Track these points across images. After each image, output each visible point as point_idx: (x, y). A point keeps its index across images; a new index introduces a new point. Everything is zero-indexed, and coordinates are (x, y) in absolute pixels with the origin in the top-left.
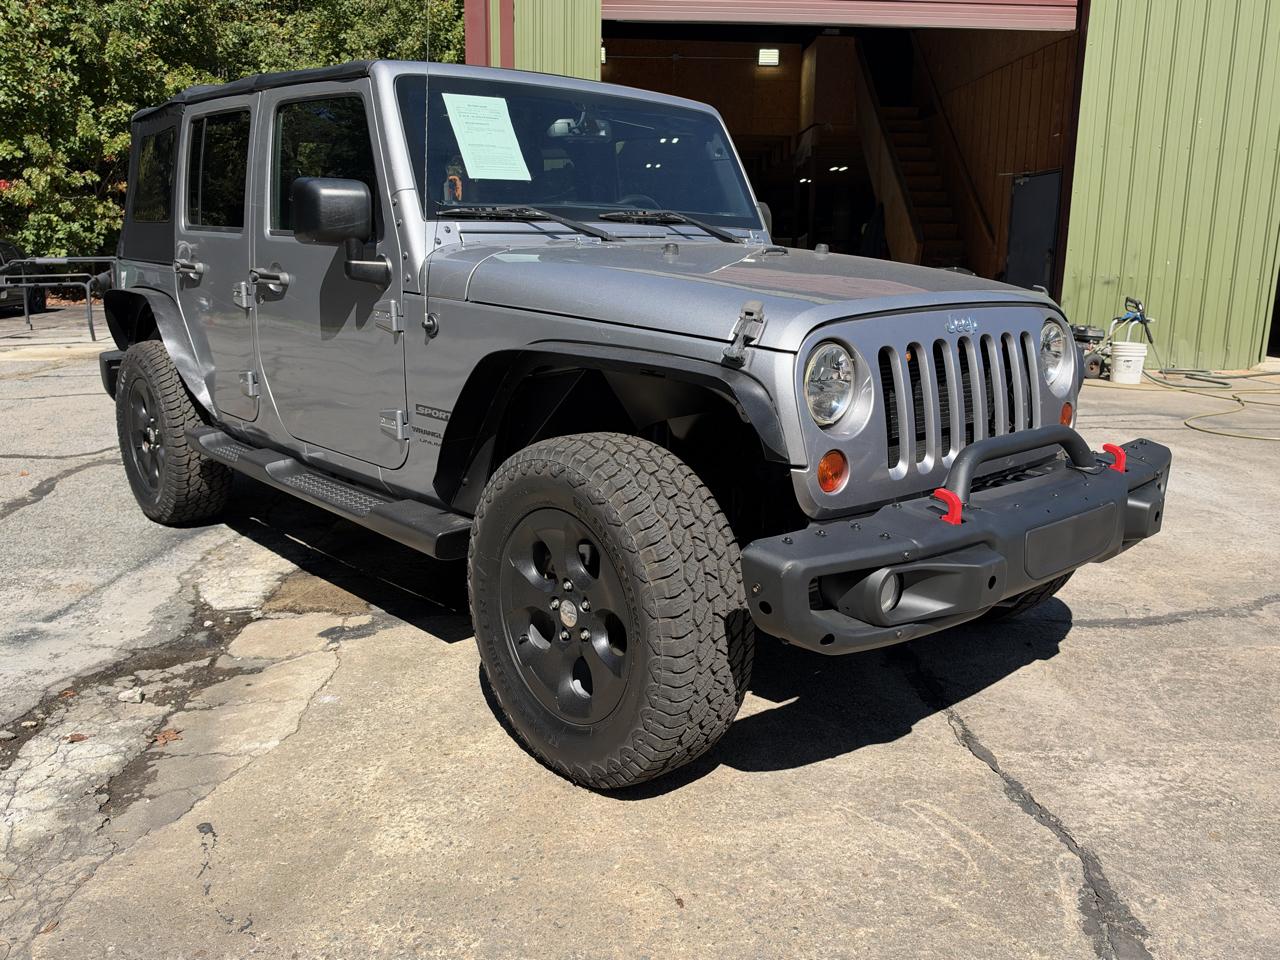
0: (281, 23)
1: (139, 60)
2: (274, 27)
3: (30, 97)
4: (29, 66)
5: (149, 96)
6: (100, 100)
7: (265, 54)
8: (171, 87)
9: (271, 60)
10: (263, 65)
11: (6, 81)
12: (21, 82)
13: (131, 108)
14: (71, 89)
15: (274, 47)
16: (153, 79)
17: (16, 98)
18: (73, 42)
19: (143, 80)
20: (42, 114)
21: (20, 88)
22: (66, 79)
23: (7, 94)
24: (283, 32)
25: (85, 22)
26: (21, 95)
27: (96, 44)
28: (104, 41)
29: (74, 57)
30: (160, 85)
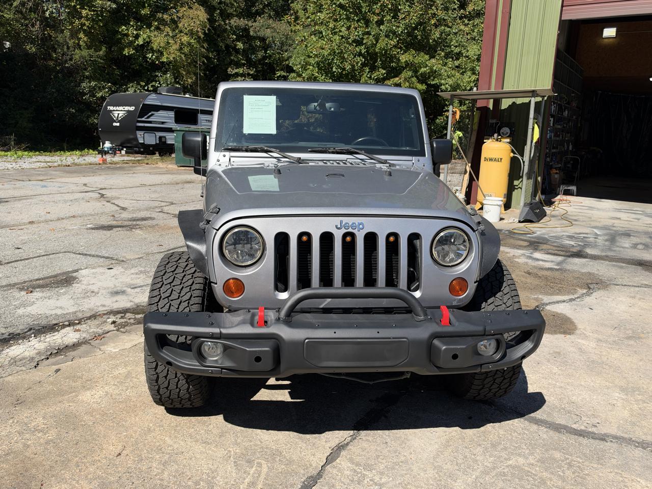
0: (466, 25)
1: (391, 49)
2: (462, 27)
3: (344, 69)
4: (346, 56)
5: (392, 66)
6: (373, 69)
7: (455, 41)
8: (403, 61)
9: (457, 44)
10: (453, 47)
11: (336, 63)
12: (341, 63)
13: (384, 71)
14: (361, 64)
15: (459, 38)
16: (395, 57)
17: (339, 70)
18: (365, 44)
19: (392, 58)
20: (348, 77)
21: (341, 65)
22: (359, 60)
23: (336, 69)
24: (467, 29)
25: (371, 34)
26: (341, 68)
27: (373, 44)
28: (377, 42)
29: (365, 50)
30: (399, 60)
